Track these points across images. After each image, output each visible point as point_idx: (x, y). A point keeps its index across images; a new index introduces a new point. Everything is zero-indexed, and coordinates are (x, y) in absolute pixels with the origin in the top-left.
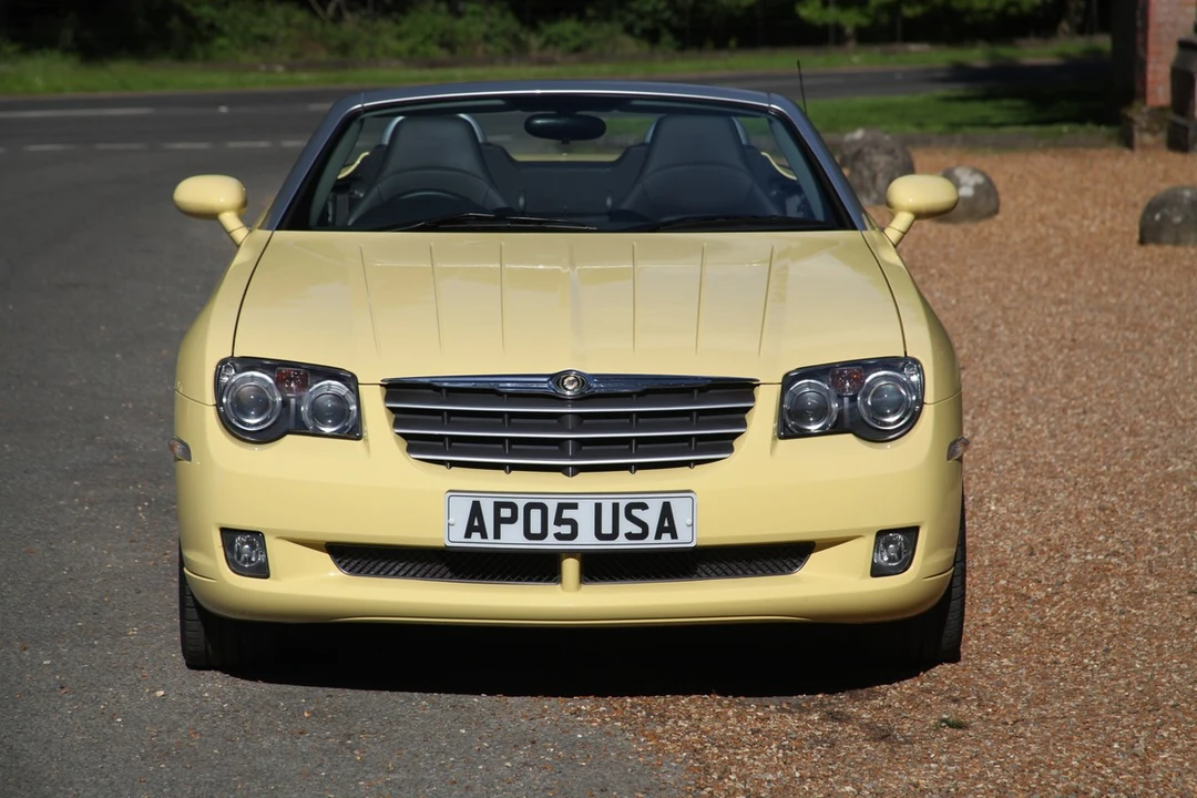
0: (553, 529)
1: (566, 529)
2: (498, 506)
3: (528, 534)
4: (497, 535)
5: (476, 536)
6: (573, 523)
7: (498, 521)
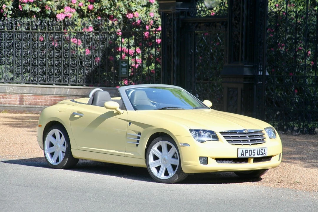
0: (252, 154)
1: (254, 154)
2: (246, 150)
3: (249, 155)
4: (245, 155)
5: (242, 155)
6: (255, 153)
7: (246, 153)
